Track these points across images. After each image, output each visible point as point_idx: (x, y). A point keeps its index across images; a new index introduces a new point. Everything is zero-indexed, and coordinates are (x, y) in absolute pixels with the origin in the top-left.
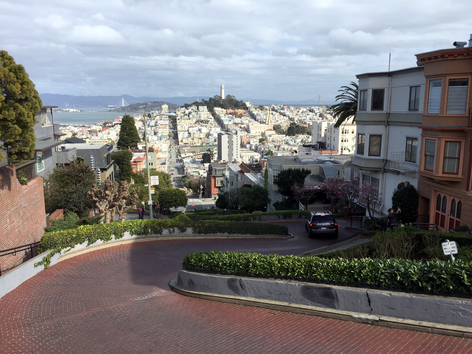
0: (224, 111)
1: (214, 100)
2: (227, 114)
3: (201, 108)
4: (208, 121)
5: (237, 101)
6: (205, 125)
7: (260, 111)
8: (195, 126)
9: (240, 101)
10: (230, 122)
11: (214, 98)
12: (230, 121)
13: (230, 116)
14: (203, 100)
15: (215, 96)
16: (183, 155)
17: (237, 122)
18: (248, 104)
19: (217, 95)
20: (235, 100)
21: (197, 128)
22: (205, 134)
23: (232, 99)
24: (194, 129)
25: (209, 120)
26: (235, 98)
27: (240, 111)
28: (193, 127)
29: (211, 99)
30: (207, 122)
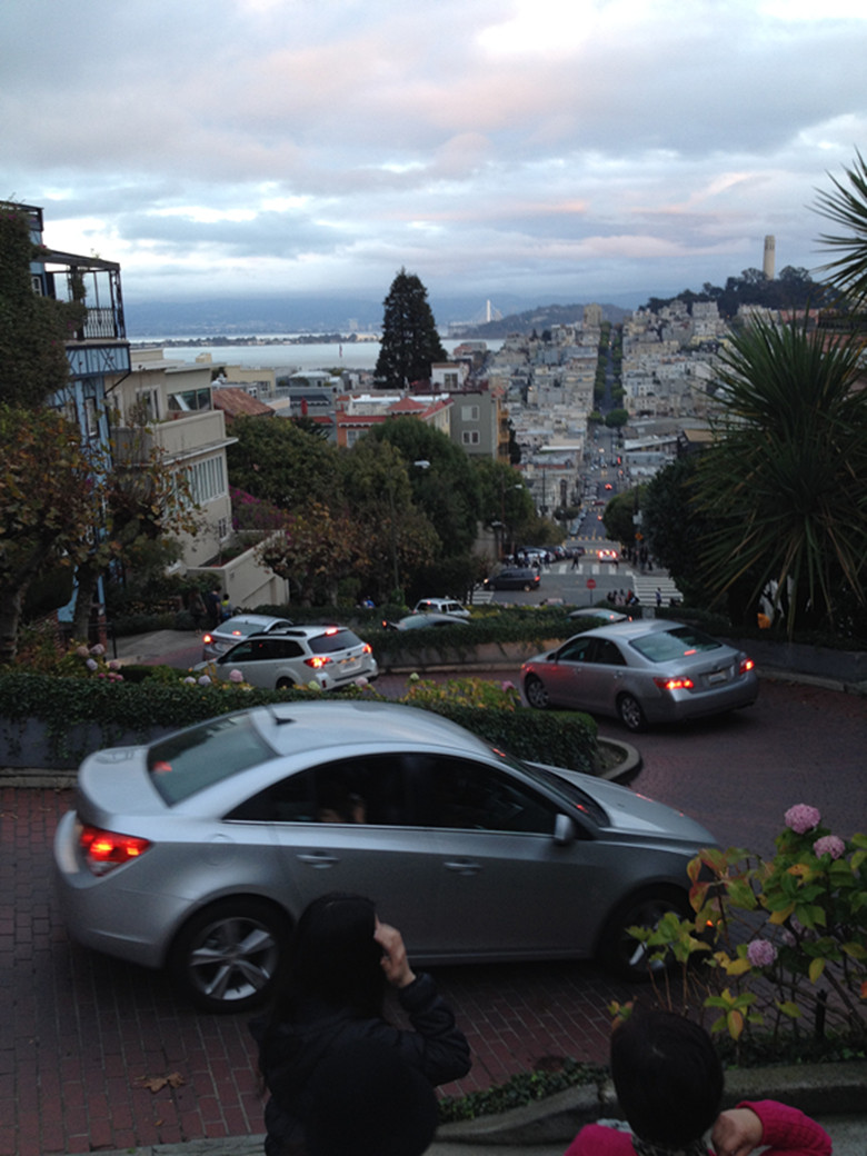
1: (741, 284)
3: (698, 307)
4: (718, 347)
5: (816, 285)
8: (678, 360)
11: (743, 277)
14: (707, 286)
15: (744, 273)
16: (629, 444)
19: (750, 270)
20: (810, 282)
21: (683, 365)
23: (800, 280)
24: (673, 368)
25: (720, 341)
26: (810, 275)
28: (669, 362)
29: (731, 281)
30: (713, 347)
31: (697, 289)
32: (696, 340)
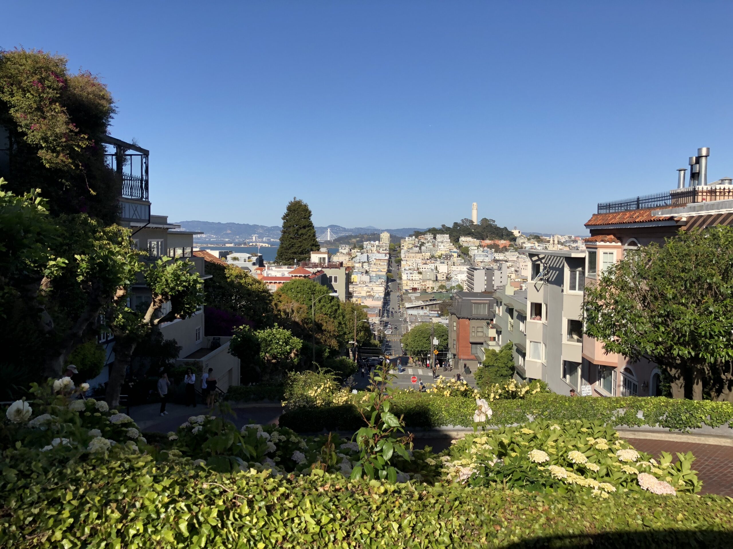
0: (477, 242)
1: (461, 226)
2: (481, 246)
4: (450, 256)
5: (499, 228)
6: (446, 261)
7: (537, 244)
8: (430, 263)
9: (502, 227)
11: (461, 223)
13: (486, 249)
15: (462, 220)
16: (407, 305)
17: (497, 258)
18: (516, 233)
19: (464, 219)
20: (496, 226)
21: (433, 265)
22: (445, 275)
24: (428, 266)
25: (451, 254)
26: (496, 223)
27: (502, 243)
29: (456, 224)
30: (448, 257)
32: (439, 253)
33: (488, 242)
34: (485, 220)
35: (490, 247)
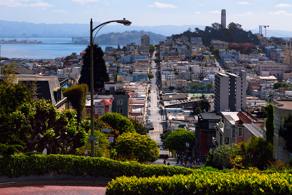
0: (226, 44)
2: (229, 48)
3: (193, 39)
4: (203, 58)
5: (244, 32)
6: (198, 63)
9: (247, 31)
10: (232, 59)
11: (212, 26)
12: (234, 58)
13: (233, 51)
14: (197, 29)
15: (213, 25)
16: (166, 104)
17: (243, 59)
21: (188, 66)
22: (198, 75)
25: (204, 56)
26: (242, 27)
27: (247, 45)
29: (207, 28)
31: (193, 30)
32: (193, 55)
33: (235, 44)
34: (232, 25)
35: (237, 49)
